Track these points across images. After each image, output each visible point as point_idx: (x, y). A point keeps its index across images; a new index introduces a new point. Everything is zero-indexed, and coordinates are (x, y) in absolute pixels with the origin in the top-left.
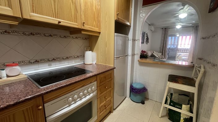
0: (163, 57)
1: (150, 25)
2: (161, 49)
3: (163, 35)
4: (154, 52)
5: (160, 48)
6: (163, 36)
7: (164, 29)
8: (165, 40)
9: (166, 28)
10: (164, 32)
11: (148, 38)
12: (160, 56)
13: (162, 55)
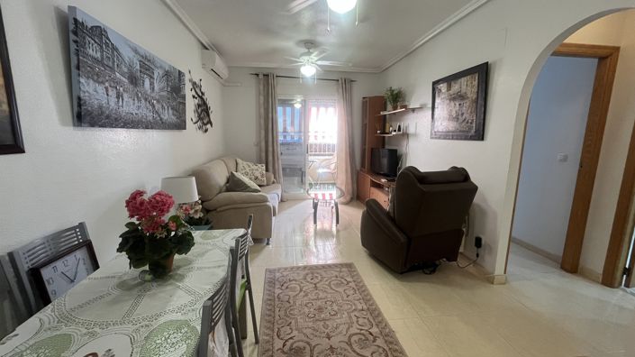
0: (273, 179)
1: (207, 49)
2: (261, 150)
3: (262, 98)
4: (239, 161)
5: (257, 145)
6: (262, 102)
7: (261, 76)
8: (270, 115)
9: (267, 75)
10: (262, 87)
11: (205, 104)
12: (262, 176)
13: (267, 170)
